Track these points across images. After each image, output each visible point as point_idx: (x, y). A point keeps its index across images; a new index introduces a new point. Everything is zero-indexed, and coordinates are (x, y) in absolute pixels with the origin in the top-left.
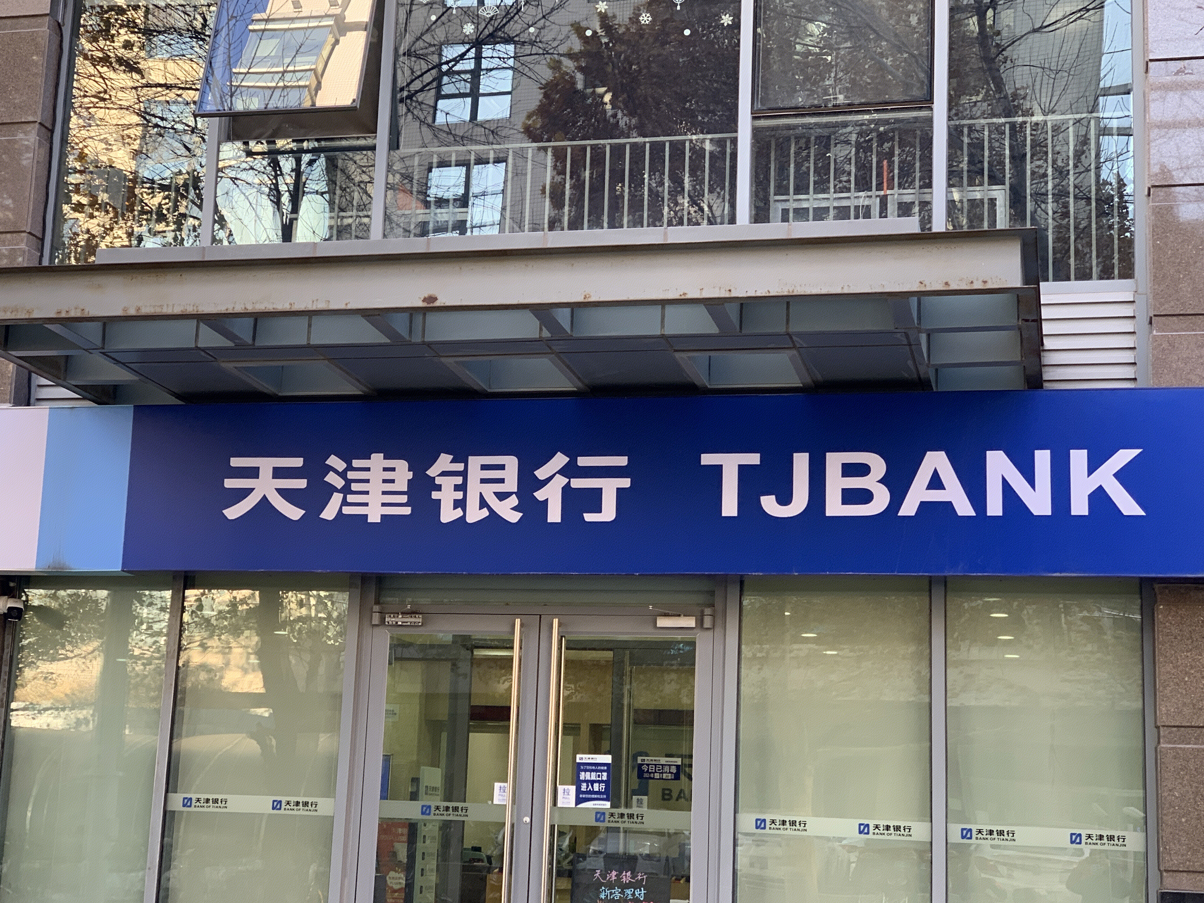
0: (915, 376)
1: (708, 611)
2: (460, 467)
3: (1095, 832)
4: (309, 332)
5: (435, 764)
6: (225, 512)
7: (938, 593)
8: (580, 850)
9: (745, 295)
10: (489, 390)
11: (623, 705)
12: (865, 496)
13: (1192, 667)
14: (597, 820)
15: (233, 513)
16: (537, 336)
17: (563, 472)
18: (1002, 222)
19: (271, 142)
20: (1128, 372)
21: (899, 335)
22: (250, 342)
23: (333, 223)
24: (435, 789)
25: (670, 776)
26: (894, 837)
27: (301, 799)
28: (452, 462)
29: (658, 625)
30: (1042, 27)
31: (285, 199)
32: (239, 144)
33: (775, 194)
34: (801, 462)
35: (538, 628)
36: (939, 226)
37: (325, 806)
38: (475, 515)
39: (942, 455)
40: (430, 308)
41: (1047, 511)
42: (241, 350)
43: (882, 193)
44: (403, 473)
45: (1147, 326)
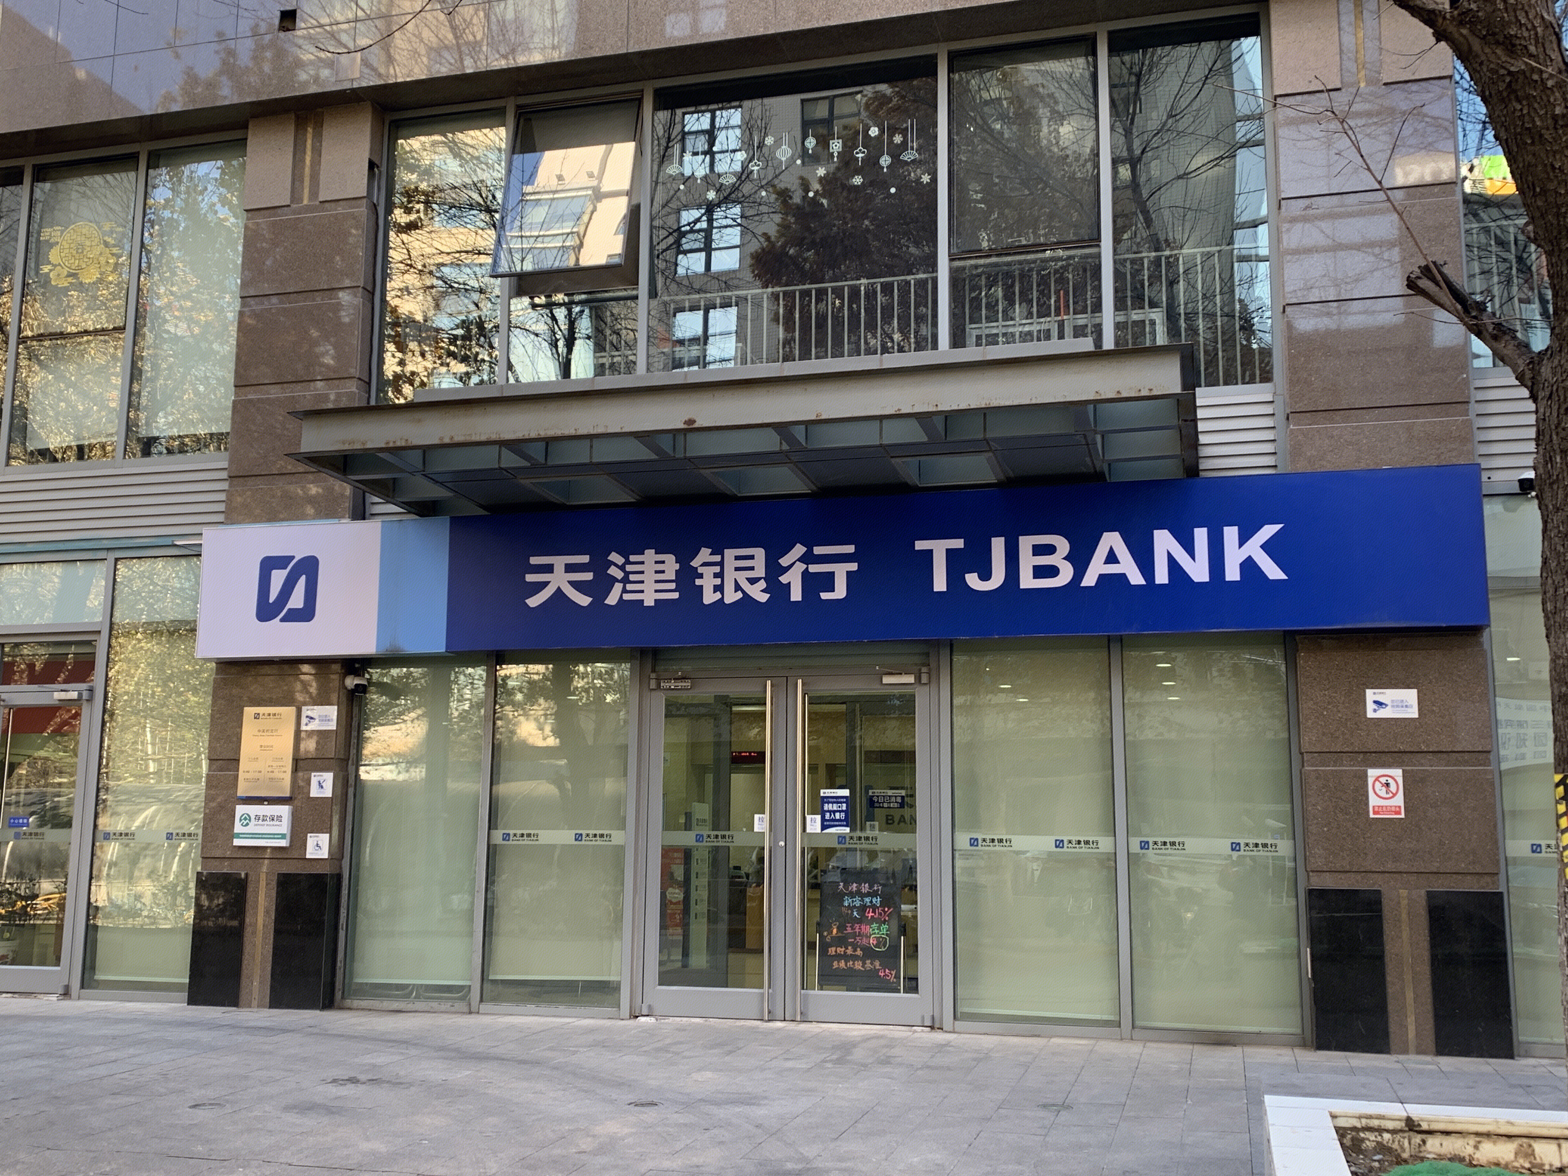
0: (1092, 470)
1: (924, 669)
2: (717, 558)
3: (1252, 841)
4: (591, 452)
5: (701, 800)
6: (527, 601)
7: (1115, 649)
8: (822, 865)
10: (739, 495)
11: (855, 747)
12: (1052, 571)
13: (1329, 703)
14: (838, 843)
15: (534, 602)
16: (778, 449)
17: (804, 559)
18: (1161, 339)
19: (548, 296)
20: (1270, 461)
21: (1078, 437)
22: (543, 461)
24: (705, 821)
25: (896, 805)
26: (1084, 849)
27: (598, 832)
28: (711, 554)
29: (884, 682)
30: (1185, 174)
31: (561, 344)
32: (526, 300)
33: (971, 323)
34: (998, 545)
35: (785, 687)
36: (1108, 343)
37: (618, 837)
38: (731, 597)
39: (1116, 535)
40: (690, 429)
41: (1205, 578)
42: (535, 468)
43: (1060, 318)
44: (671, 565)
45: (1285, 422)
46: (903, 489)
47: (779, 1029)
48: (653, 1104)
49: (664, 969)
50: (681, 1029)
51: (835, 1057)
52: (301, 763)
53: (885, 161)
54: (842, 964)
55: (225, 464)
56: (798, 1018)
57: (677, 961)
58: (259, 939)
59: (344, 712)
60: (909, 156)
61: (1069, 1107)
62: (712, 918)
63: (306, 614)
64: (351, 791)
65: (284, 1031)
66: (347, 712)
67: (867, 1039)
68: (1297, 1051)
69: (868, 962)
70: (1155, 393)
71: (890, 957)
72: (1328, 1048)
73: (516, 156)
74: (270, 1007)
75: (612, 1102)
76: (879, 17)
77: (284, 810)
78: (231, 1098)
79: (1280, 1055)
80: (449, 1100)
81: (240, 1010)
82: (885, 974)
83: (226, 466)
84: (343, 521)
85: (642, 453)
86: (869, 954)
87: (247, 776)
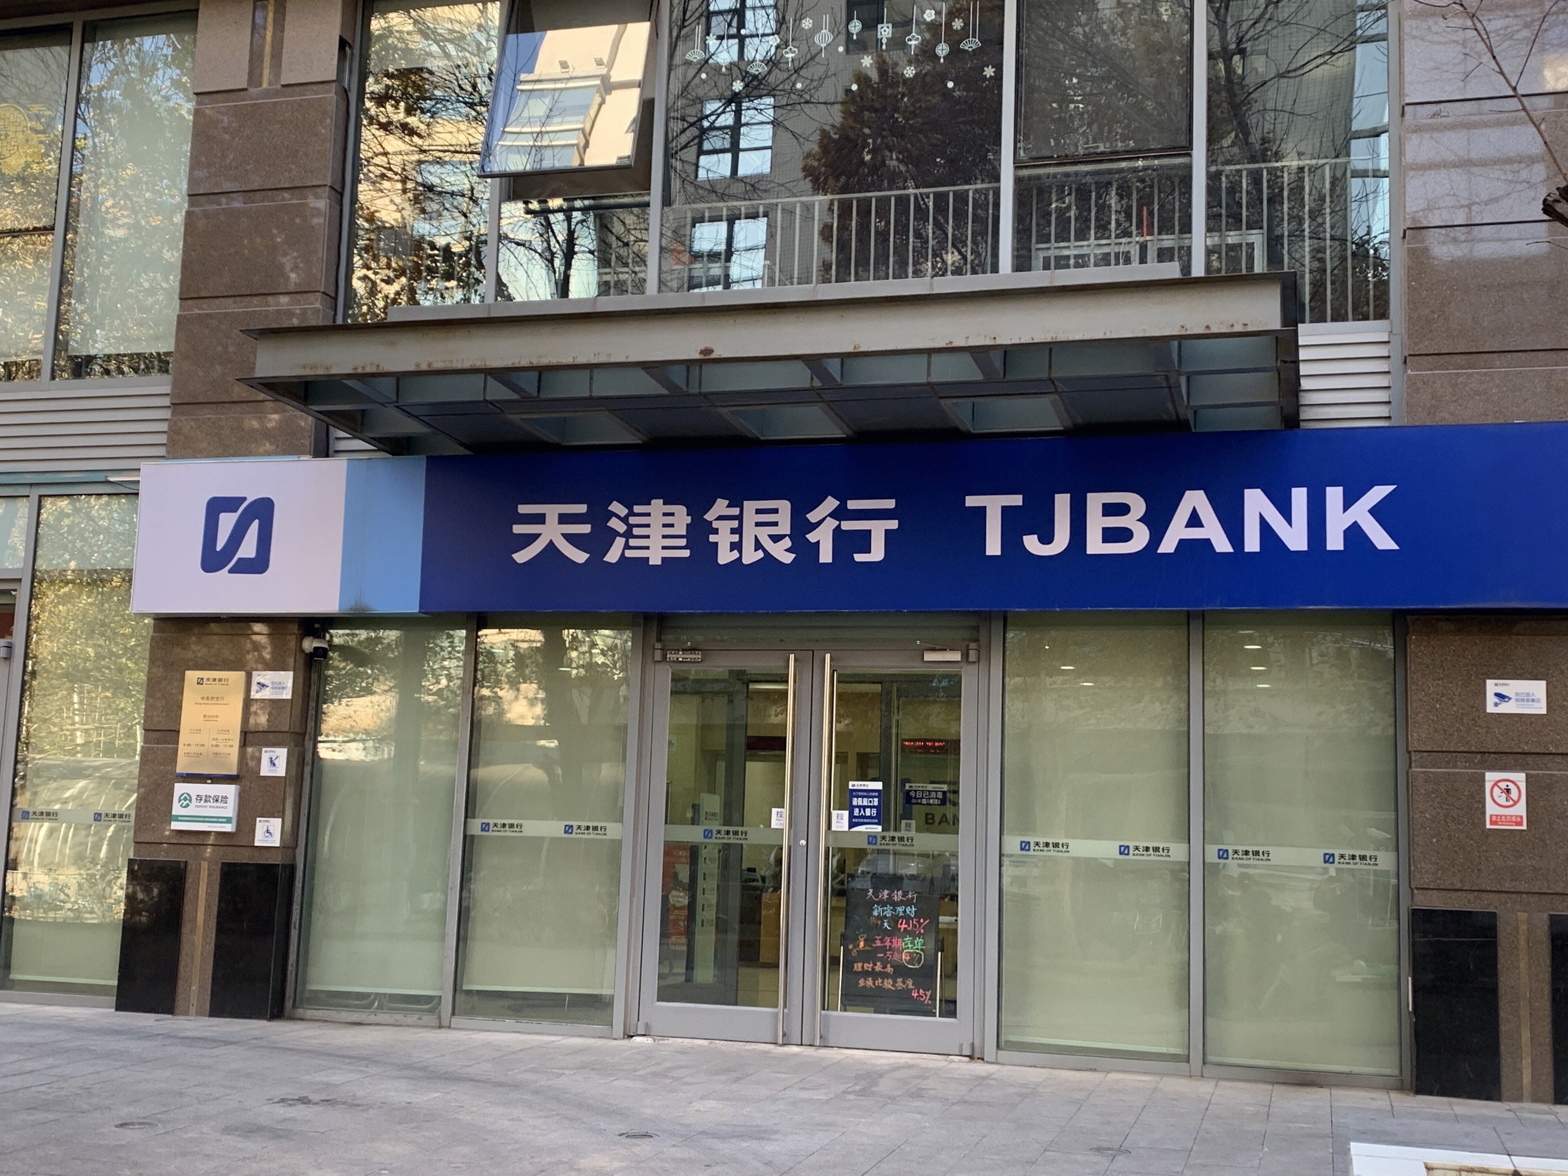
0: (1174, 417)
1: (973, 645)
2: (735, 511)
3: (1348, 852)
4: (591, 384)
5: (712, 790)
6: (515, 556)
7: (1196, 625)
8: (848, 870)
9: (1009, 342)
10: (762, 438)
11: (891, 734)
12: (1124, 535)
13: (1443, 695)
14: (867, 843)
15: (522, 557)
16: (809, 385)
17: (836, 514)
18: (1259, 266)
19: (544, 201)
20: (1383, 411)
21: (1157, 379)
22: (535, 394)
24: (714, 814)
25: (936, 802)
26: (1152, 857)
27: (591, 824)
28: (728, 506)
29: (925, 659)
30: (1287, 71)
31: (558, 258)
32: (521, 205)
33: (1037, 243)
34: (1062, 503)
35: (811, 663)
36: (1198, 270)
37: (614, 830)
38: (750, 556)
39: (1201, 493)
40: (707, 360)
41: (1303, 546)
42: (527, 402)
43: (1142, 239)
44: (681, 517)
45: (1402, 366)
46: (953, 435)
47: (795, 1055)
48: (646, 1136)
49: (665, 982)
50: (683, 1052)
51: (857, 1088)
52: (249, 737)
53: (942, 50)
54: (870, 982)
55: (167, 389)
56: (818, 1043)
57: (680, 974)
59: (301, 680)
60: (970, 44)
61: (1128, 1152)
62: (721, 927)
63: (260, 564)
64: (307, 770)
65: (227, 1043)
66: (305, 679)
67: (896, 1068)
68: (1394, 1095)
69: (900, 980)
70: (1250, 328)
71: (925, 976)
72: (1429, 1091)
73: (510, 37)
74: (211, 1015)
75: (600, 1132)
77: (230, 791)
78: (164, 1117)
79: (1373, 1099)
80: (413, 1125)
81: (176, 1017)
82: (919, 996)
83: (169, 392)
84: (303, 458)
85: (648, 386)
86: (901, 971)
87: (188, 749)
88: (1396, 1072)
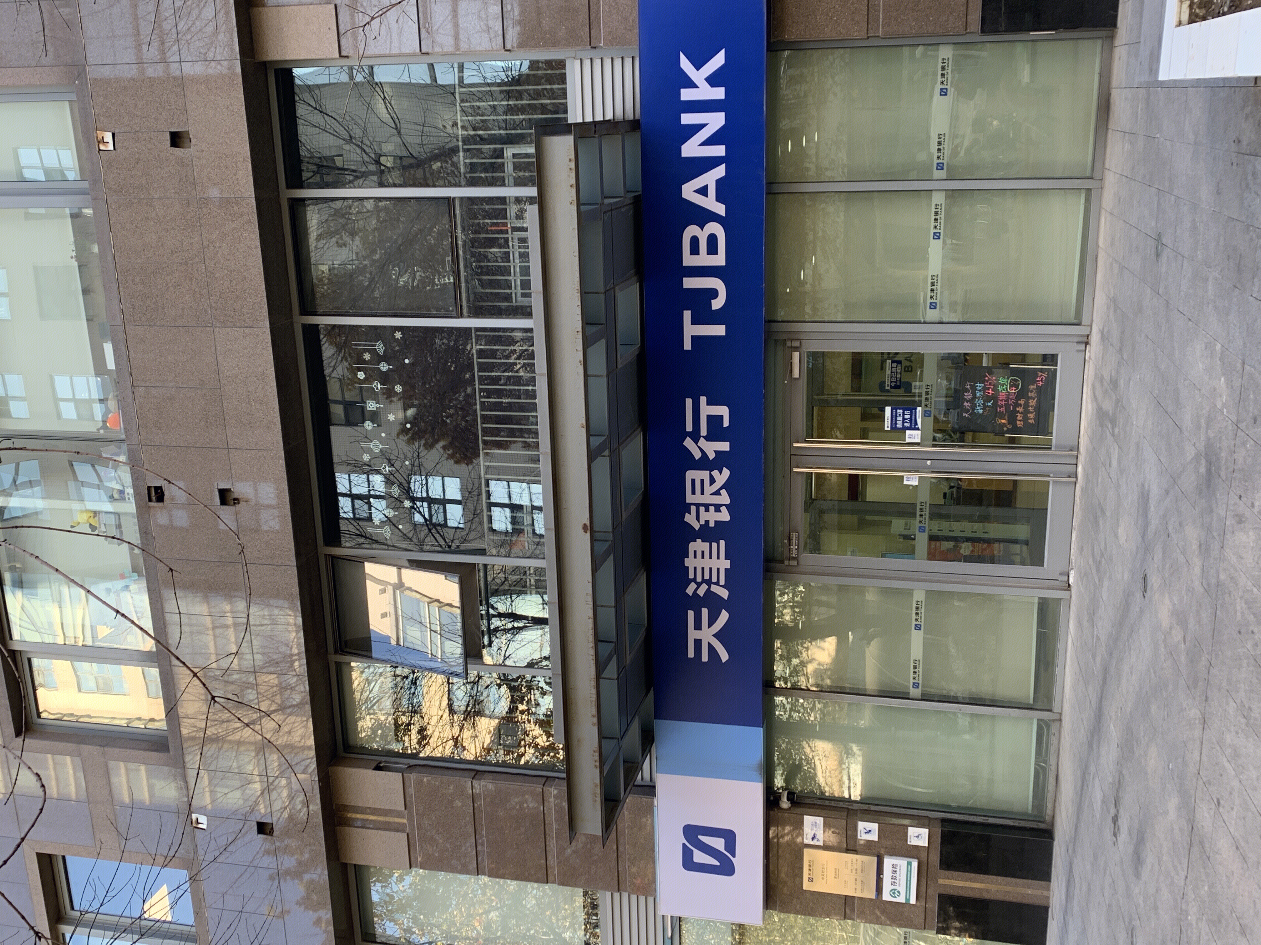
0: (632, 206)
1: (788, 344)
2: (693, 508)
3: (940, 80)
4: (607, 607)
5: (889, 524)
6: (724, 661)
7: (776, 188)
9: (581, 322)
10: (644, 490)
11: (848, 399)
12: (712, 240)
13: (827, 15)
14: (930, 416)
15: (724, 656)
16: (608, 458)
17: (696, 439)
18: (530, 149)
19: (483, 633)
20: (628, 62)
21: (606, 218)
22: (613, 644)
23: (534, 592)
24: (906, 524)
25: (899, 367)
26: (942, 216)
27: (914, 611)
28: (690, 513)
29: (798, 377)
30: (397, 129)
31: (516, 625)
32: (485, 651)
33: (512, 302)
34: (690, 283)
35: (801, 457)
36: (532, 191)
37: (919, 596)
38: (724, 498)
39: (685, 187)
40: (591, 528)
41: (722, 115)
42: (618, 651)
43: (510, 231)
44: (698, 546)
45: (597, 50)
46: (642, 358)
47: (1084, 469)
48: (1145, 578)
49: (1028, 561)
50: (1081, 549)
51: (1109, 425)
52: (850, 847)
53: (384, 367)
54: (1031, 416)
55: (608, 894)
56: (1075, 453)
57: (1021, 547)
58: (993, 887)
59: (809, 810)
60: (380, 348)
61: (1159, 235)
62: (985, 519)
63: (729, 837)
64: (873, 808)
65: (1071, 871)
66: (810, 808)
67: (1095, 398)
68: (1117, 42)
69: (1030, 394)
70: (573, 157)
71: (1026, 377)
72: (1115, 17)
73: (374, 655)
74: (1049, 881)
75: (1142, 611)
76: (273, 369)
77: (888, 862)
78: (1127, 920)
79: (1119, 58)
80: (1135, 743)
81: (1051, 905)
82: (1041, 380)
83: (610, 893)
84: (656, 803)
85: (609, 566)
86: (1022, 394)
87: (859, 890)
88: (1099, 42)
